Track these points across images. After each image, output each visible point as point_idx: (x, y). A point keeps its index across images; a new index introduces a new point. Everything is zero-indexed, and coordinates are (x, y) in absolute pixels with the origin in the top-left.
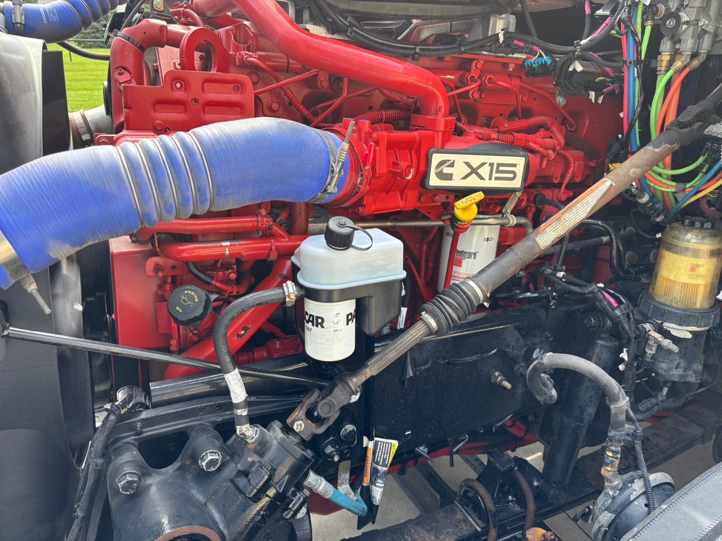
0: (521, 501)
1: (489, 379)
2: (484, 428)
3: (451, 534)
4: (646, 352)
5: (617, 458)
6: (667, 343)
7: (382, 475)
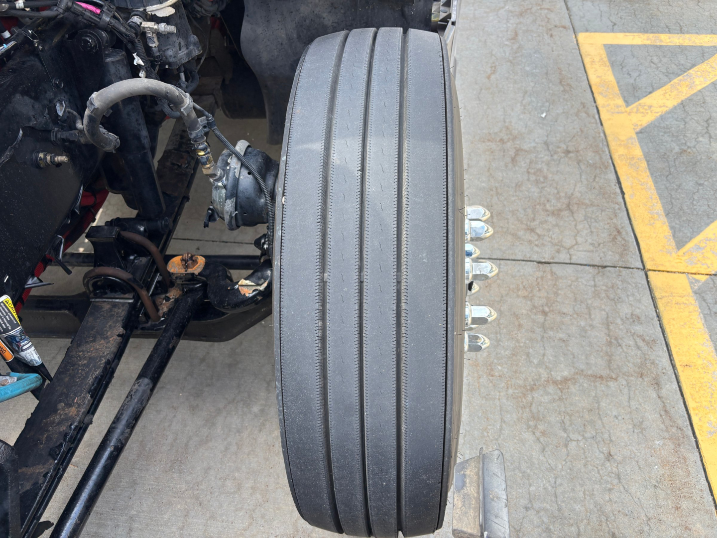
0: (142, 251)
1: (38, 166)
2: (68, 218)
3: (113, 325)
4: (151, 47)
5: (209, 153)
6: (163, 27)
7: (21, 336)
